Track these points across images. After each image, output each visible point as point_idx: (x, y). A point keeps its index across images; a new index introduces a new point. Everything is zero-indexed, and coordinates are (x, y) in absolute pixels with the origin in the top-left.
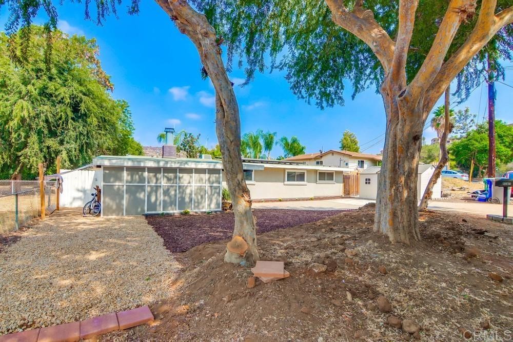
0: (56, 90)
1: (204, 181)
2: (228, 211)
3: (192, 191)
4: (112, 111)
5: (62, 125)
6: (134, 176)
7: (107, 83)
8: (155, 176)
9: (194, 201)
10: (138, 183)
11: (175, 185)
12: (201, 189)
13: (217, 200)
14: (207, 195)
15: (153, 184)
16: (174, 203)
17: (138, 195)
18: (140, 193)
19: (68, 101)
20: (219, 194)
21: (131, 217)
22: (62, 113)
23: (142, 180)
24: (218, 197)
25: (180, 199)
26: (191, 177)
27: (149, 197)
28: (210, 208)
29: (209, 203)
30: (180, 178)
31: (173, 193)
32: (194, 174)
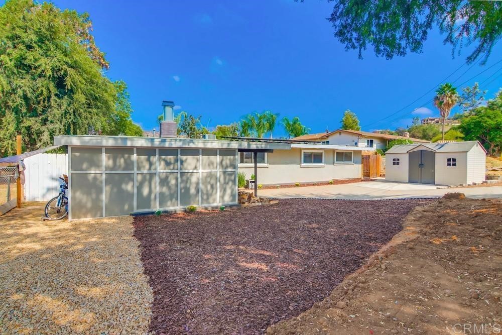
0: (36, 61)
1: (215, 165)
2: (246, 204)
3: (198, 179)
4: (103, 87)
5: (44, 102)
6: (118, 160)
7: (102, 60)
8: (148, 160)
9: (202, 193)
10: (124, 169)
11: (176, 171)
12: (210, 175)
13: (232, 190)
14: (218, 184)
15: (145, 171)
16: (175, 196)
17: (124, 186)
18: (127, 183)
19: (49, 73)
20: (234, 182)
21: (114, 220)
22: (44, 89)
23: (129, 165)
24: (234, 186)
25: (183, 191)
26: (198, 160)
27: (139, 189)
28: (223, 201)
29: (222, 194)
30: (182, 162)
31: (173, 182)
32: (201, 156)
